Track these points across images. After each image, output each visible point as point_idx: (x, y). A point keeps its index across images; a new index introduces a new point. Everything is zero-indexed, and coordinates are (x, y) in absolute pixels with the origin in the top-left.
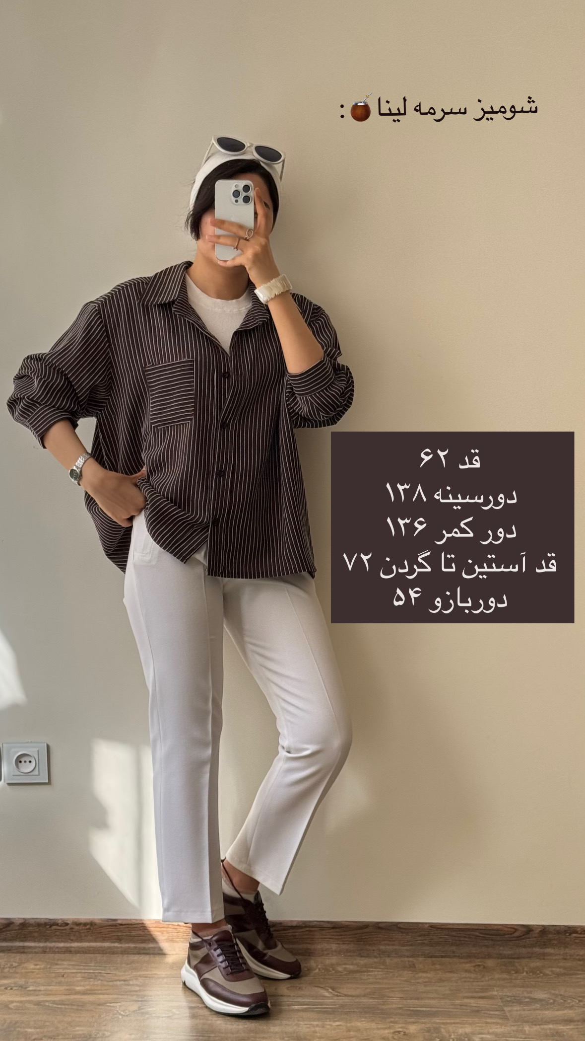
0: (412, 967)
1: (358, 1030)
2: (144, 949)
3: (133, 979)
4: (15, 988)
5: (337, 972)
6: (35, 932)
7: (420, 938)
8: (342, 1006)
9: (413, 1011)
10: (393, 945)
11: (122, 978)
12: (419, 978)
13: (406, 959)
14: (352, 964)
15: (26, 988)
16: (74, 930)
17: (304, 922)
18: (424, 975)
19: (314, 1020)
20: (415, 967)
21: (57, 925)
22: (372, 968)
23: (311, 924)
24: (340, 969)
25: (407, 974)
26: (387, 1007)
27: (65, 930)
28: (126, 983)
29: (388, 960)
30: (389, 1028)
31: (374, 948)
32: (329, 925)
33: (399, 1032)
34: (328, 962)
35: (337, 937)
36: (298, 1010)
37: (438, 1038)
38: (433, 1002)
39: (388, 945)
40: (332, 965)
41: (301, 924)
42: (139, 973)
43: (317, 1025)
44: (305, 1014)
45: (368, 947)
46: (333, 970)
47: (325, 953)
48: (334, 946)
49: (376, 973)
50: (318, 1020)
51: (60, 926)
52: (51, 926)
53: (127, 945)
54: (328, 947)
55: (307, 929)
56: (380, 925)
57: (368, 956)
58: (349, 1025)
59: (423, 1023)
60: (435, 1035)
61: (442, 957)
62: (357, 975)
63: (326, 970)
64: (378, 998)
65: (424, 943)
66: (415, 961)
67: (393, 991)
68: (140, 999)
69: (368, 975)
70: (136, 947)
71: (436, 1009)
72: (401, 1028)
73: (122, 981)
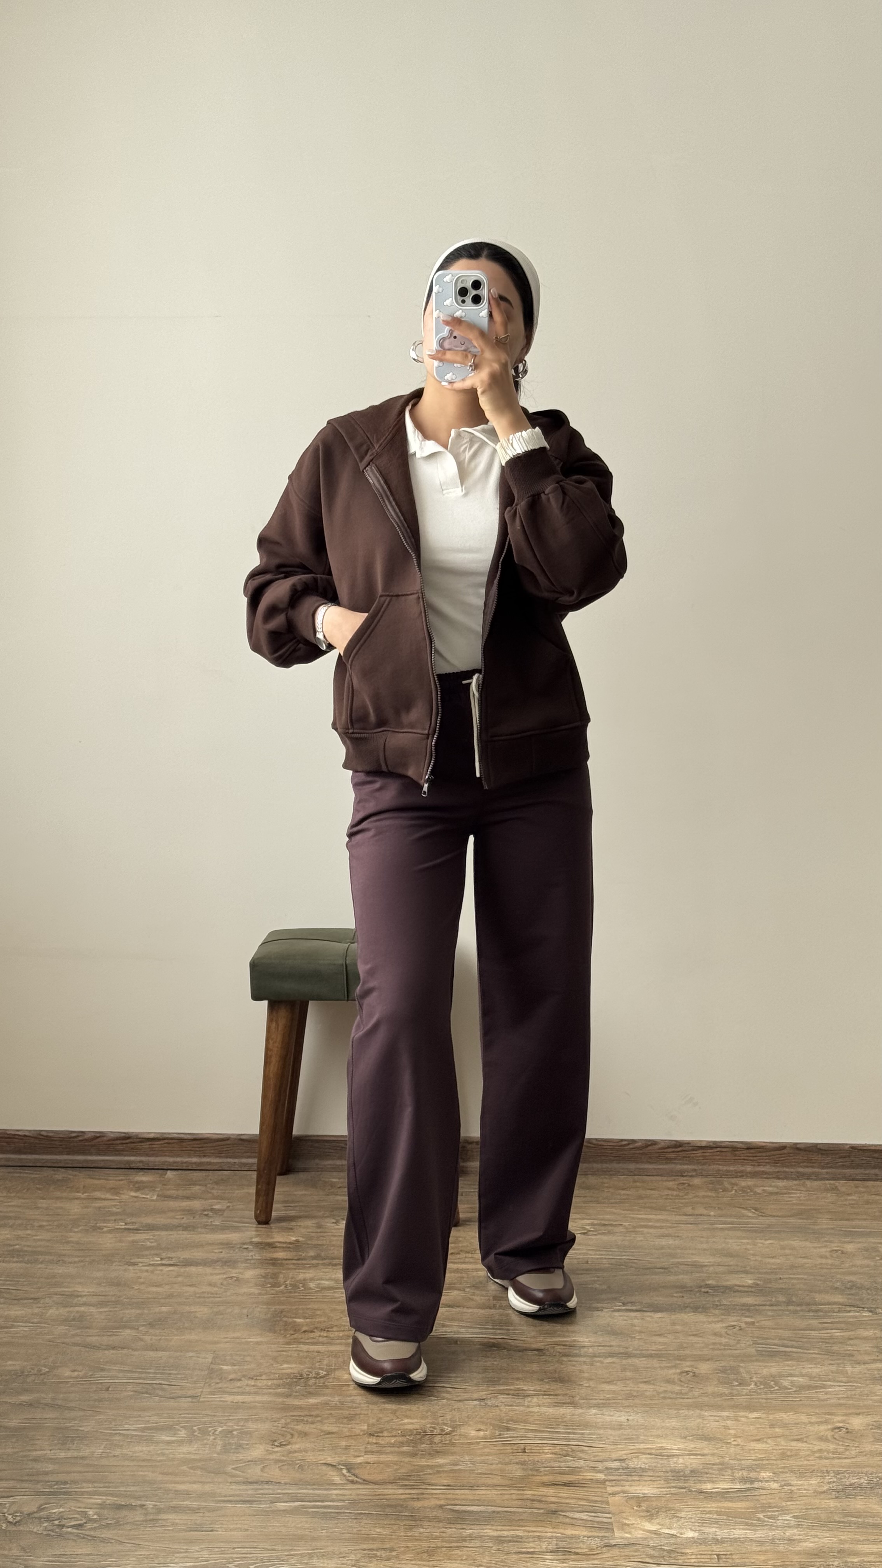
0: (835, 1189)
1: (793, 1249)
5: (756, 1193)
7: (841, 1160)
8: (769, 1226)
9: (846, 1231)
10: (813, 1167)
12: (846, 1200)
13: (827, 1182)
14: (771, 1186)
17: (715, 1142)
18: (850, 1198)
19: (744, 1238)
20: (838, 1190)
22: (793, 1190)
23: (723, 1145)
24: (759, 1190)
25: (830, 1197)
26: (816, 1227)
29: (808, 1183)
30: (825, 1246)
31: (792, 1170)
32: (743, 1146)
33: (837, 1251)
34: (743, 1184)
35: (752, 1158)
36: (722, 1229)
37: (879, 1256)
38: (864, 1223)
39: (808, 1167)
40: (749, 1187)
41: (711, 1144)
43: (748, 1244)
44: (731, 1233)
45: (787, 1170)
46: (751, 1191)
47: (739, 1174)
48: (749, 1169)
49: (798, 1195)
50: (748, 1239)
54: (743, 1169)
55: (718, 1149)
56: (798, 1146)
57: (786, 1178)
58: (782, 1243)
59: (859, 1243)
60: (874, 1254)
61: (864, 1180)
62: (779, 1197)
63: (744, 1192)
64: (807, 1219)
65: (843, 1165)
66: (837, 1183)
67: (820, 1213)
69: (790, 1197)
71: (868, 1230)
72: (838, 1247)
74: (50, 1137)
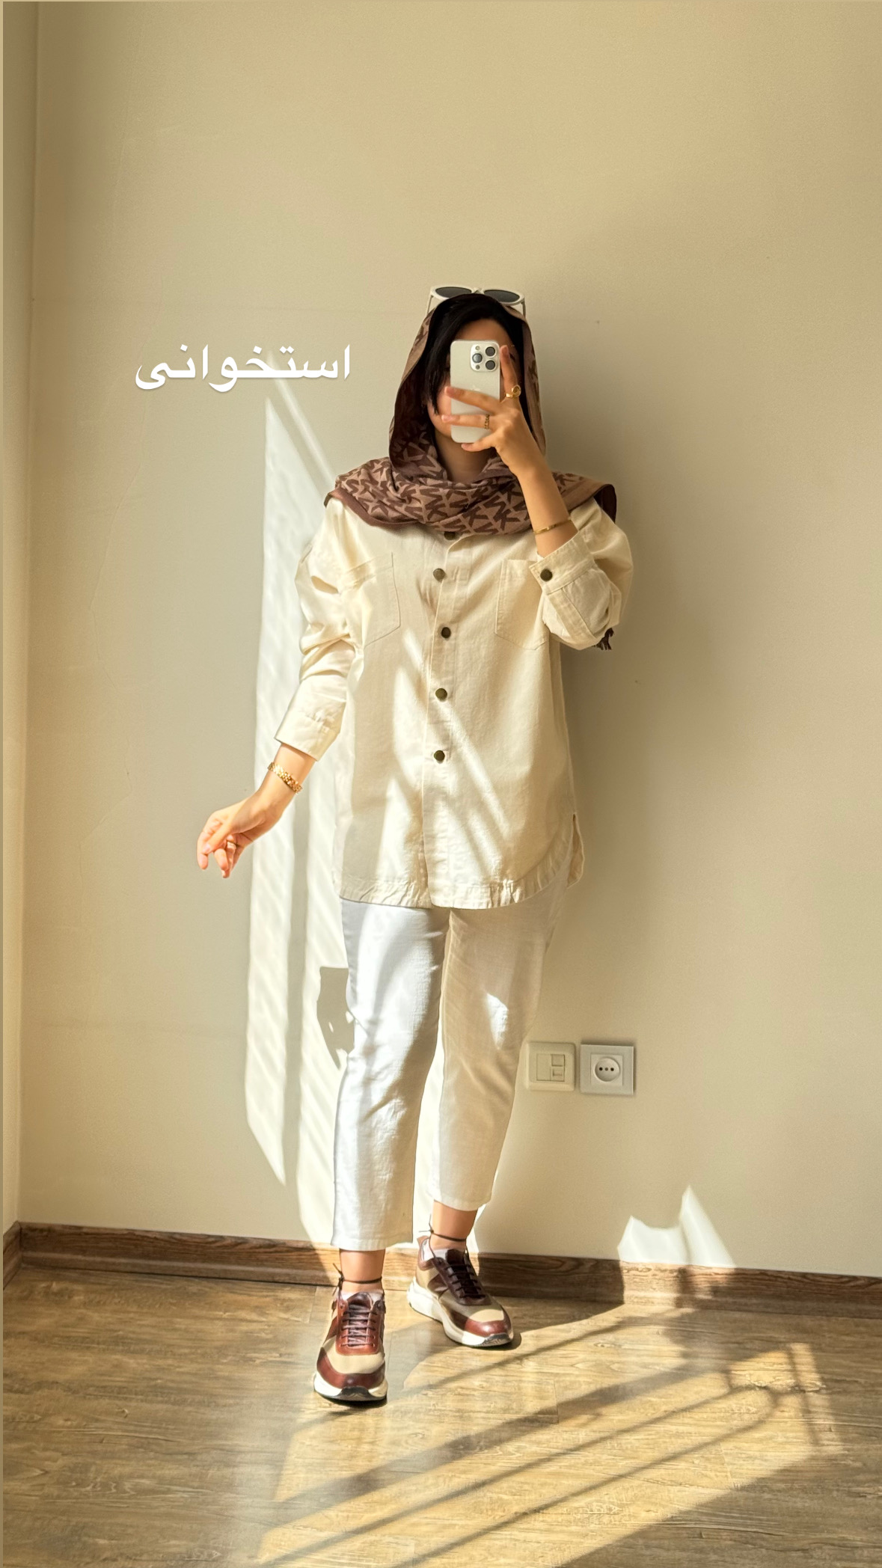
2: (746, 1305)
3: (747, 1343)
4: (609, 1345)
6: (609, 1277)
11: (733, 1340)
15: (620, 1346)
16: (657, 1277)
21: (637, 1270)
27: (646, 1276)
28: (742, 1346)
42: (751, 1335)
51: (641, 1271)
52: (628, 1271)
53: (724, 1299)
68: (771, 1368)
70: (735, 1302)
73: (734, 1343)
74: (185, 1241)
